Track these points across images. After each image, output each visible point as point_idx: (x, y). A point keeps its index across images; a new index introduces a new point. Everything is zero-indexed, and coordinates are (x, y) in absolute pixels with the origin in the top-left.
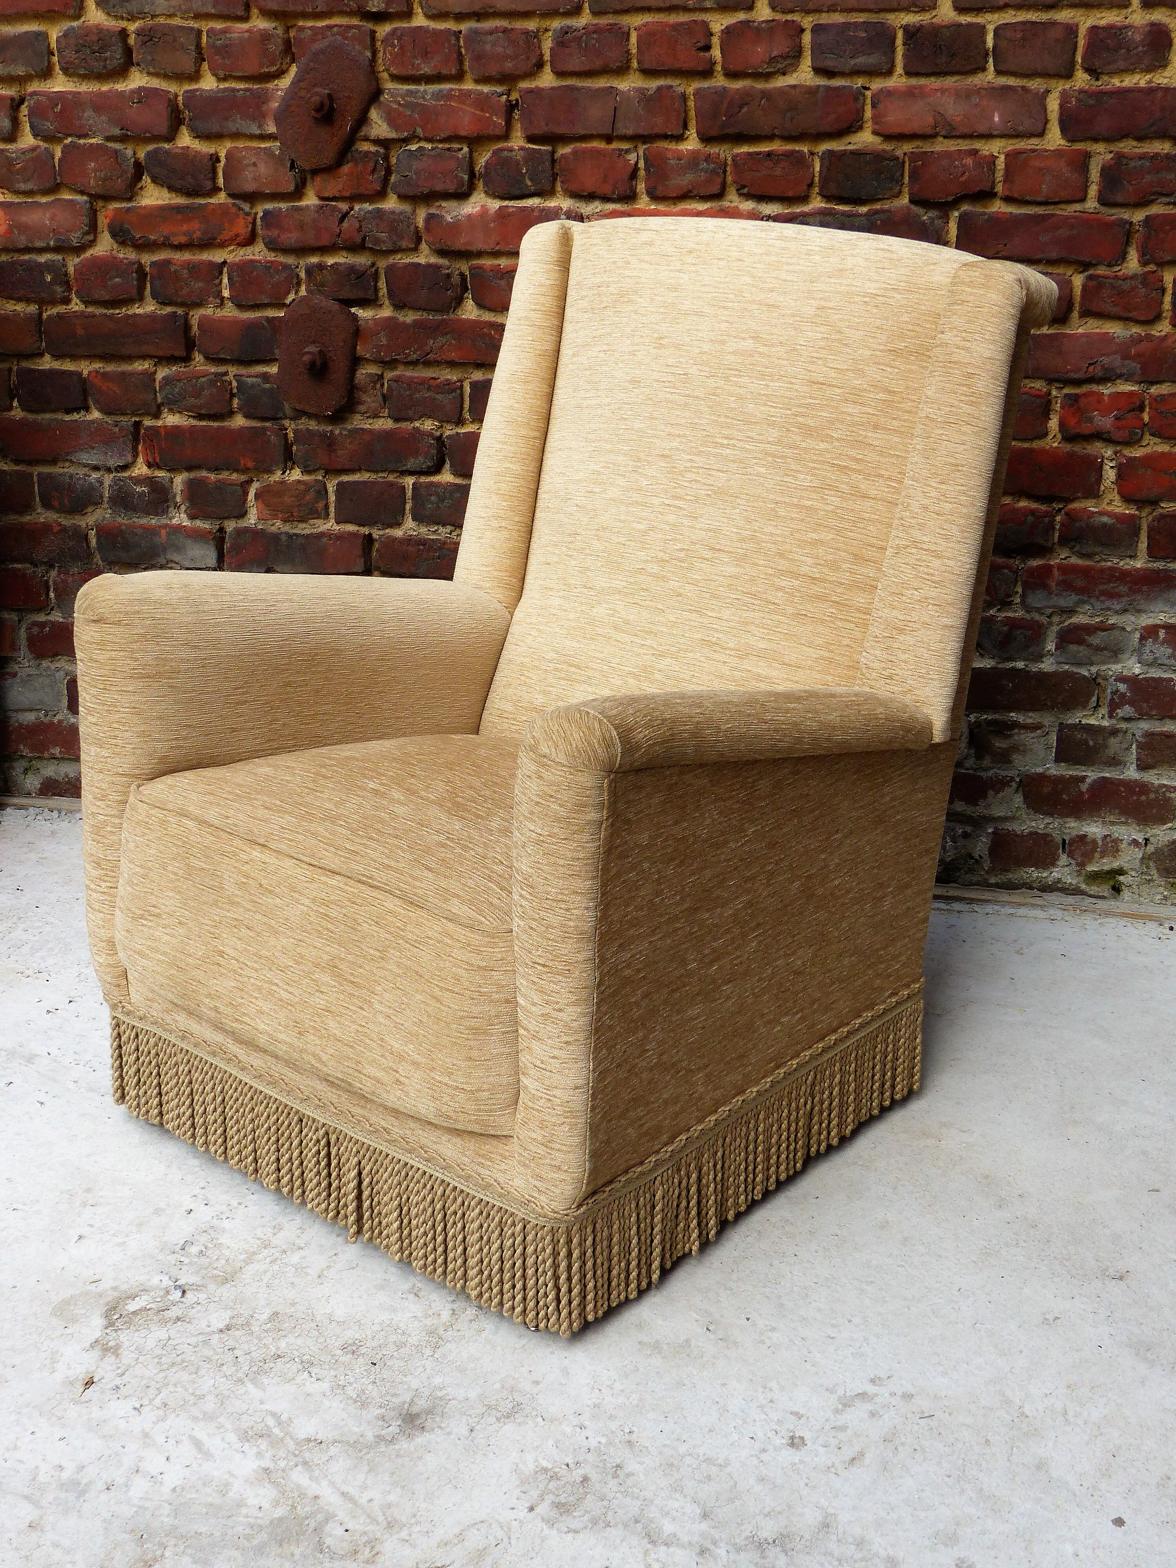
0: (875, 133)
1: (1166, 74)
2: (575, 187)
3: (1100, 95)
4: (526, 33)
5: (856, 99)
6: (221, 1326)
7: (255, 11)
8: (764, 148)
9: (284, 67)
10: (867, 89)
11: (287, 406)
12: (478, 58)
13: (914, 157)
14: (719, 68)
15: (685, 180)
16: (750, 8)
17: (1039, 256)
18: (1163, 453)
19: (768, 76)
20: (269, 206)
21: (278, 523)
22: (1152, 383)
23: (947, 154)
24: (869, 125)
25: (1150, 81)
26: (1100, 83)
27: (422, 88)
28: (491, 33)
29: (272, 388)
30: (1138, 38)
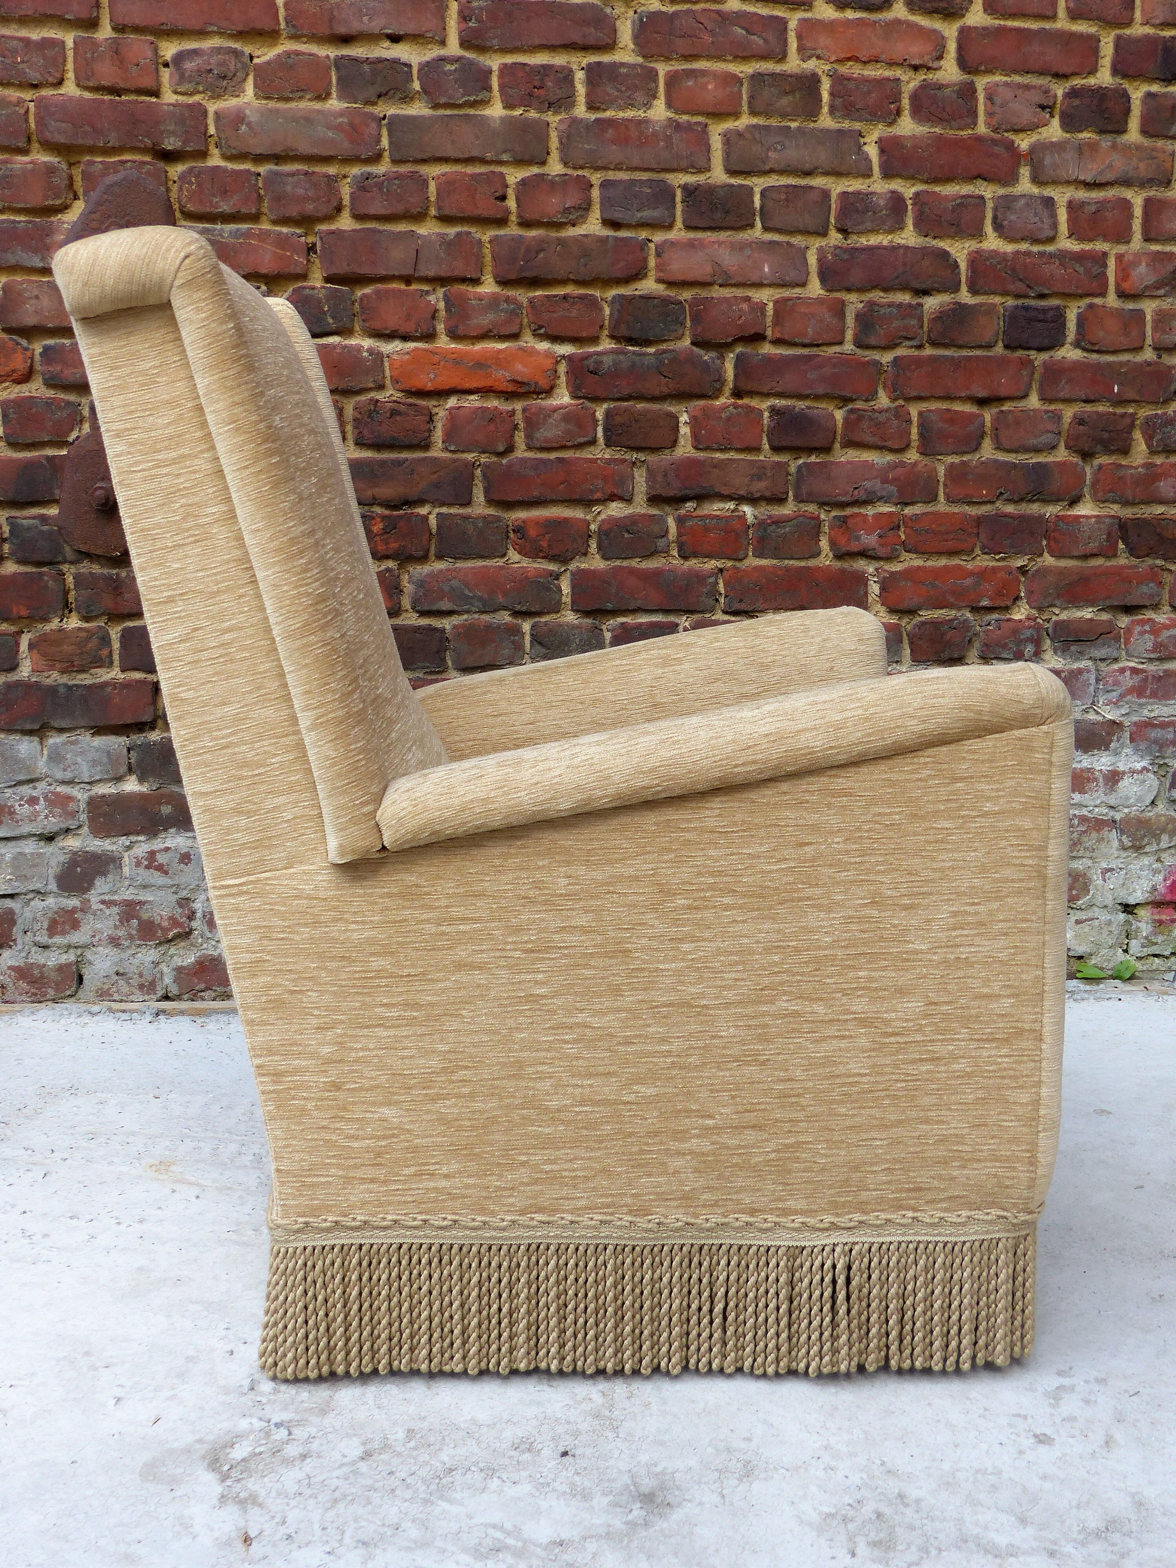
0: (659, 281)
1: (903, 236)
2: (377, 325)
3: (854, 251)
4: (328, 176)
5: (642, 249)
6: (358, 1452)
7: (35, 146)
8: (560, 291)
9: (68, 202)
10: (650, 241)
11: (67, 549)
12: (278, 199)
13: (696, 302)
14: (513, 218)
15: (485, 320)
16: (543, 163)
17: (809, 392)
18: (919, 567)
19: (560, 226)
20: (50, 342)
21: (55, 675)
22: (906, 504)
23: (726, 300)
24: (652, 274)
25: (892, 241)
26: (849, 242)
27: (219, 227)
28: (293, 174)
29: (51, 533)
30: (882, 202)
